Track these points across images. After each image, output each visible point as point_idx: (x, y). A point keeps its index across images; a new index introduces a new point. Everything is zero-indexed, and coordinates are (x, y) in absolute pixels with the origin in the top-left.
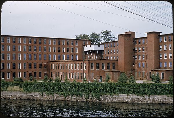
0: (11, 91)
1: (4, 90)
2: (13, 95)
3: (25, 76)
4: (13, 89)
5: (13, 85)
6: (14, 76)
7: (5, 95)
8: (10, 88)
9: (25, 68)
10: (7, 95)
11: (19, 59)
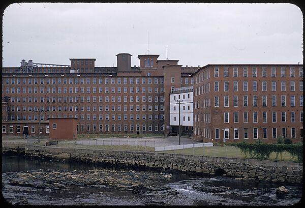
0: (276, 160)
1: (264, 159)
2: (280, 167)
3: (293, 135)
4: (279, 157)
5: (279, 149)
6: (274, 135)
7: (266, 166)
8: (273, 155)
9: (293, 120)
10: (269, 167)
11: (283, 104)
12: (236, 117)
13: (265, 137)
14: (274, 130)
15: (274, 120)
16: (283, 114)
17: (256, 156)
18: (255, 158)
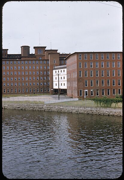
0: (115, 108)
1: (108, 107)
2: (117, 112)
4: (117, 106)
5: (117, 102)
6: (114, 93)
7: (109, 111)
8: (114, 105)
10: (111, 112)
11: (119, 75)
12: (92, 83)
13: (109, 94)
14: (114, 90)
15: (114, 85)
16: (119, 81)
17: (103, 106)
18: (103, 107)
